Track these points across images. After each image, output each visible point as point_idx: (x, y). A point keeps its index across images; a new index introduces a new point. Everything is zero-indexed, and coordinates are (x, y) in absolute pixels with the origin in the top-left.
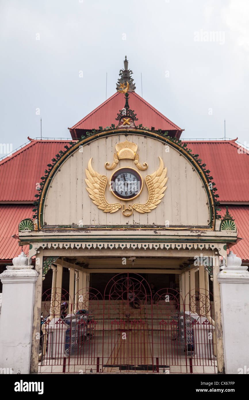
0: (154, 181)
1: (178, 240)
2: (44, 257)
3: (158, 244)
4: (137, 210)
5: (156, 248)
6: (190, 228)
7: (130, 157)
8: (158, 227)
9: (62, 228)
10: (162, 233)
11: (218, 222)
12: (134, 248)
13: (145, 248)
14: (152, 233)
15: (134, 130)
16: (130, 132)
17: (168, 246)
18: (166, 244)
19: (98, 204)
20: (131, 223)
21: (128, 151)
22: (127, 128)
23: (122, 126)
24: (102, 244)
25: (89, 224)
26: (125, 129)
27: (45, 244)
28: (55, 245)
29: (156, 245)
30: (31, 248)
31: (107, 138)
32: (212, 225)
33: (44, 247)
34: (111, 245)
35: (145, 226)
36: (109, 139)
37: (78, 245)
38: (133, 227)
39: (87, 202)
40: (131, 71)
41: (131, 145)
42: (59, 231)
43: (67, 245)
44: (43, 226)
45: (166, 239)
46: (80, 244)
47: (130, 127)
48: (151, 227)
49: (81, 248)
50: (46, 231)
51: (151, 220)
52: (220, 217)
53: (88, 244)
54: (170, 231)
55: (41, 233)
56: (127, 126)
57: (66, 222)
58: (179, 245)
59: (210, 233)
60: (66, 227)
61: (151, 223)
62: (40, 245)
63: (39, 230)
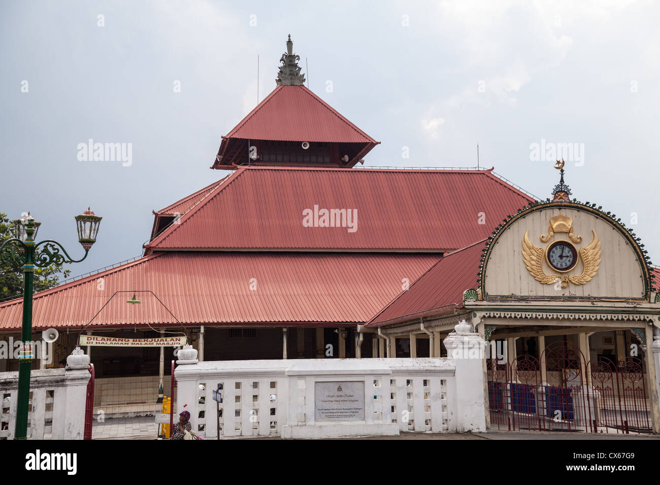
0: (589, 254)
1: (614, 311)
2: (485, 325)
3: (594, 315)
4: (573, 281)
5: (593, 319)
6: (626, 300)
7: (564, 230)
8: (595, 298)
9: (504, 298)
10: (599, 304)
11: (653, 295)
12: (572, 318)
13: (582, 318)
14: (589, 304)
15: (569, 204)
16: (565, 206)
17: (604, 316)
18: (602, 315)
19: (535, 276)
20: (567, 294)
21: (564, 225)
22: (561, 202)
23: (557, 200)
24: (541, 314)
25: (527, 295)
26: (560, 204)
27: (488, 313)
28: (497, 314)
30: (475, 316)
31: (541, 211)
32: (646, 297)
33: (487, 316)
34: (550, 315)
35: (582, 298)
36: (543, 212)
37: (518, 315)
38: (571, 298)
39: (524, 273)
40: (298, 56)
41: (565, 219)
42: (501, 301)
43: (508, 314)
44: (485, 296)
45: (603, 310)
46: (520, 313)
47: (565, 202)
48: (588, 299)
49: (521, 317)
50: (489, 301)
51: (587, 291)
52: (655, 289)
53: (527, 314)
54: (606, 303)
55: (485, 303)
56: (561, 200)
57: (506, 293)
58: (615, 316)
59: (645, 305)
60: (507, 297)
61: (586, 295)
62: (483, 313)
63: (483, 300)
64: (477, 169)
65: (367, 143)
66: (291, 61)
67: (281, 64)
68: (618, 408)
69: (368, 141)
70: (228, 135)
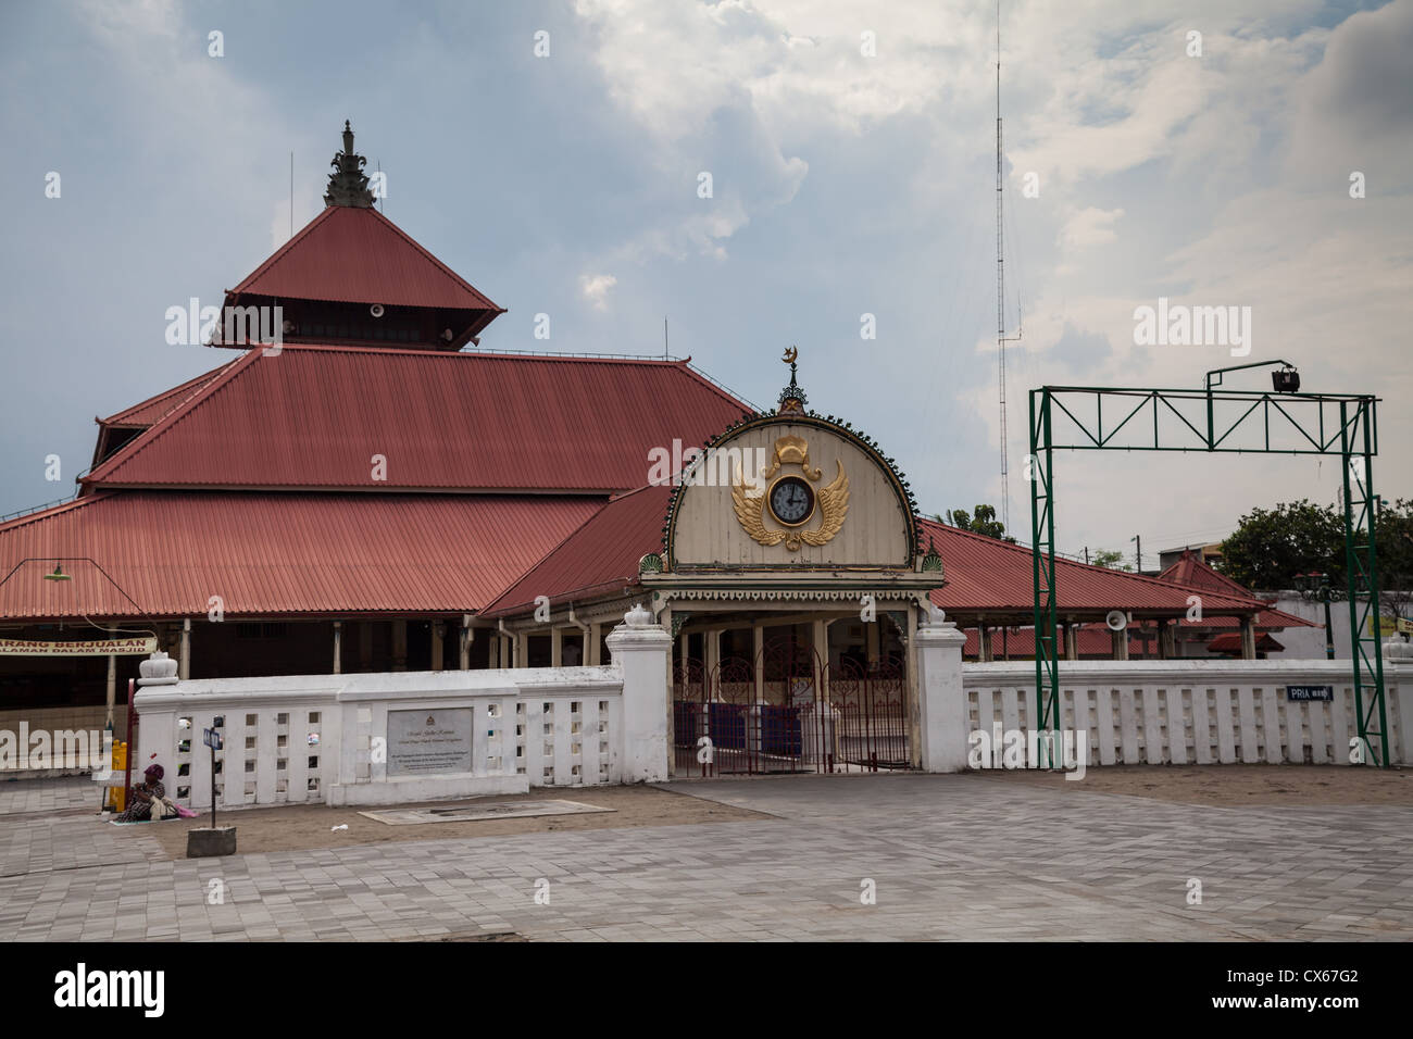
0: (832, 497)
1: (865, 585)
2: (673, 612)
3: (837, 593)
4: (808, 541)
5: (835, 598)
6: (883, 568)
7: (796, 459)
8: (838, 566)
9: (703, 568)
10: (845, 575)
11: (920, 560)
12: (804, 598)
13: (819, 598)
14: (829, 575)
15: (802, 418)
16: (797, 421)
17: (851, 594)
18: (848, 592)
19: (750, 531)
20: (798, 561)
21: (795, 452)
22: (792, 415)
23: (785, 412)
24: (758, 592)
25: (738, 562)
26: (789, 418)
27: (678, 592)
28: (692, 594)
29: (834, 595)
30: (657, 598)
31: (762, 429)
32: (911, 563)
33: (675, 597)
34: (771, 595)
35: (819, 566)
36: (765, 431)
37: (724, 594)
38: (803, 567)
39: (735, 528)
40: (363, 158)
41: (798, 442)
42: (699, 573)
43: (708, 594)
44: (674, 566)
45: (849, 585)
46: (726, 592)
47: (798, 414)
48: (828, 567)
49: (728, 599)
50: (680, 573)
51: (827, 556)
52: (922, 552)
53: (738, 592)
54: (855, 573)
55: (673, 576)
56: (792, 412)
57: (706, 560)
59: (909, 576)
60: (708, 566)
61: (826, 561)
62: (670, 593)
63: (670, 572)
64: (665, 359)
65: (484, 311)
66: (350, 166)
67: (334, 170)
68: (864, 734)
69: (486, 307)
70: (237, 288)
